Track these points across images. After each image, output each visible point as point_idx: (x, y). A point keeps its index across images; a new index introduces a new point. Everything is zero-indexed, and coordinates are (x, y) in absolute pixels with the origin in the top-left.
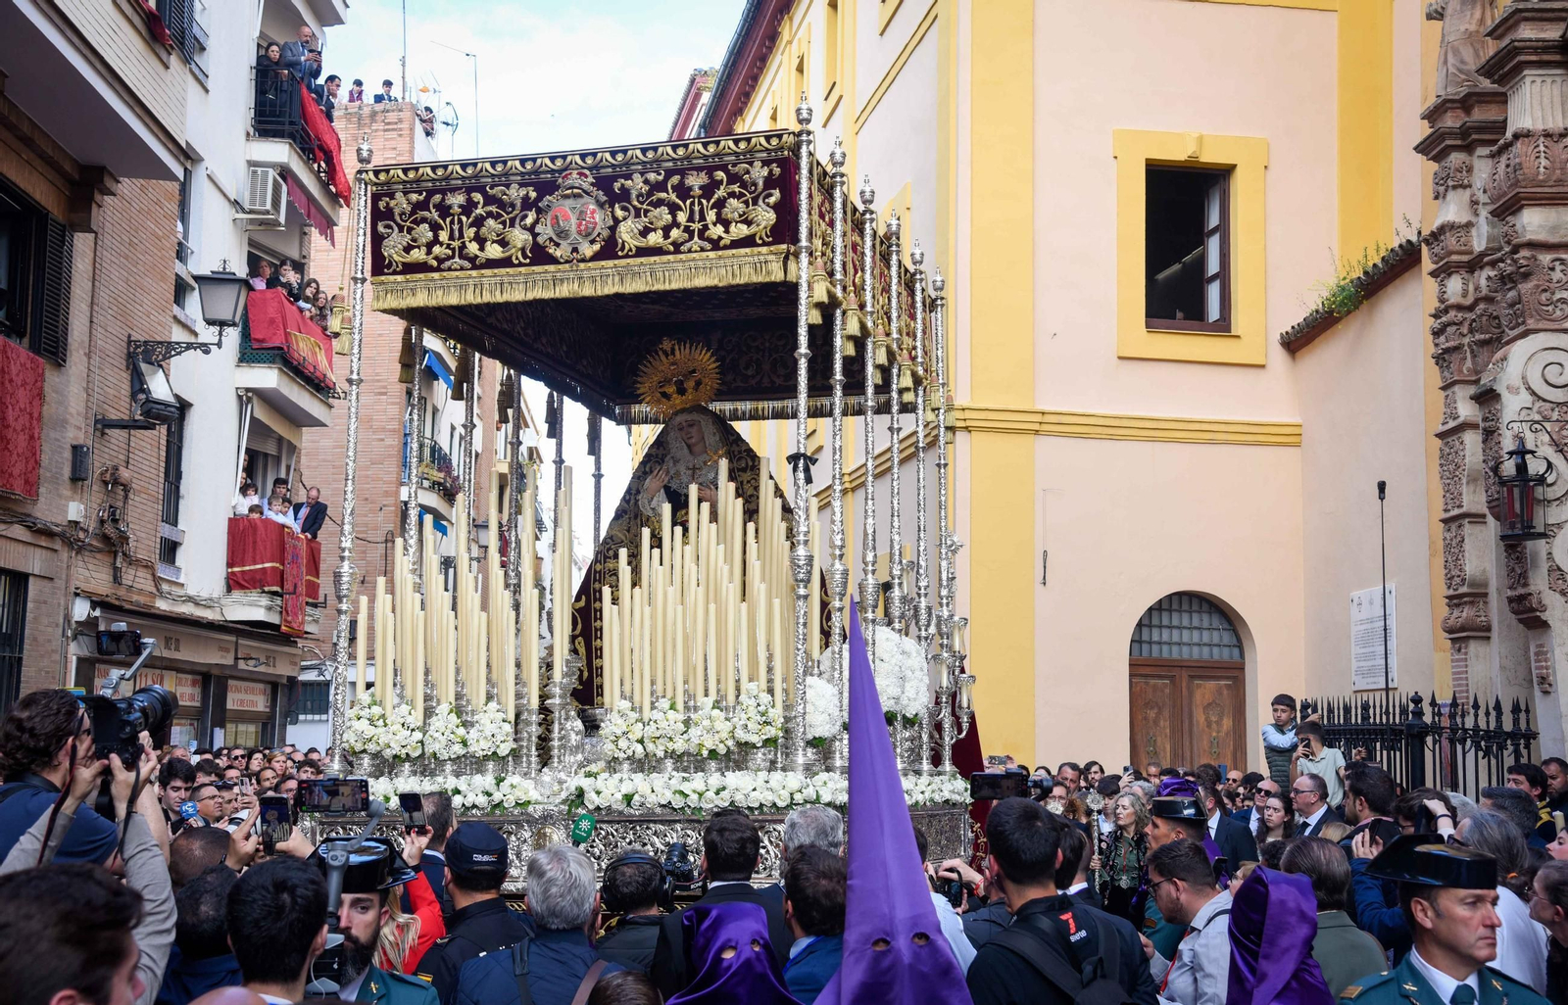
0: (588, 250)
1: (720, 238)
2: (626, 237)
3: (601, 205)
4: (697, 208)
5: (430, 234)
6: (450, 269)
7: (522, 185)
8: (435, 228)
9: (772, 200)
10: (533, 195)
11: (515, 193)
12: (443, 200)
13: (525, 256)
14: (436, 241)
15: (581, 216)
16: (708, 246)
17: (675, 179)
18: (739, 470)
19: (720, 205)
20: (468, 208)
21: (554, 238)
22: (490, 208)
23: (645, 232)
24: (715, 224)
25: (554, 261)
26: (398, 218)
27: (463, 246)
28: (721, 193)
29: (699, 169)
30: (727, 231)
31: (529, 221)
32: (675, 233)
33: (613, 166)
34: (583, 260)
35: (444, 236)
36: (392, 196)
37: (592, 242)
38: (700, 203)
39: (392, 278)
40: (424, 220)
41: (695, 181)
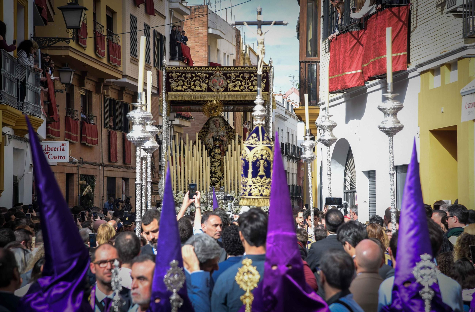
0: (222, 90)
1: (252, 89)
2: (230, 87)
3: (224, 79)
4: (247, 82)
5: (182, 83)
6: (187, 92)
7: (205, 73)
8: (184, 82)
9: (265, 82)
10: (208, 76)
11: (204, 75)
12: (186, 75)
13: (206, 90)
14: (184, 85)
15: (220, 82)
16: (250, 91)
17: (242, 75)
18: (228, 132)
19: (252, 81)
20: (192, 77)
21: (213, 86)
22: (197, 78)
23: (235, 86)
24: (251, 86)
25: (213, 91)
26: (174, 79)
27: (191, 86)
28: (252, 79)
29: (247, 73)
30: (254, 88)
31: (207, 82)
32: (242, 87)
33: (227, 71)
34: (220, 92)
35: (186, 83)
36: (173, 73)
37: (222, 88)
38: (248, 81)
39: (172, 93)
40: (181, 80)
41: (247, 76)
